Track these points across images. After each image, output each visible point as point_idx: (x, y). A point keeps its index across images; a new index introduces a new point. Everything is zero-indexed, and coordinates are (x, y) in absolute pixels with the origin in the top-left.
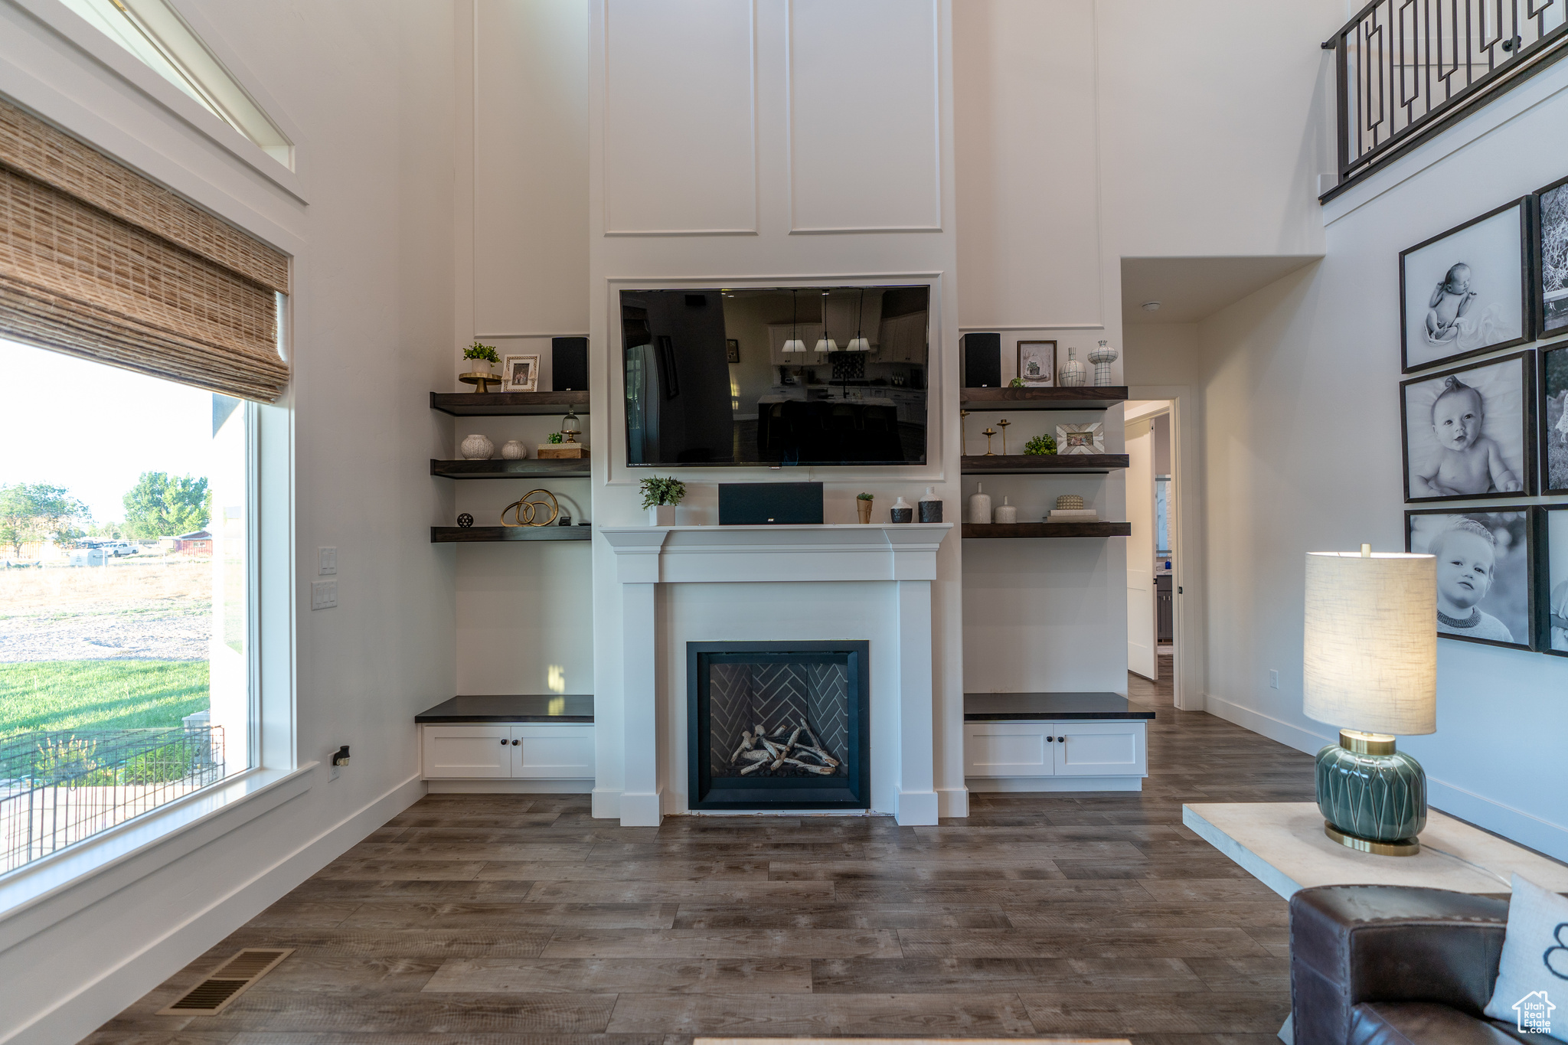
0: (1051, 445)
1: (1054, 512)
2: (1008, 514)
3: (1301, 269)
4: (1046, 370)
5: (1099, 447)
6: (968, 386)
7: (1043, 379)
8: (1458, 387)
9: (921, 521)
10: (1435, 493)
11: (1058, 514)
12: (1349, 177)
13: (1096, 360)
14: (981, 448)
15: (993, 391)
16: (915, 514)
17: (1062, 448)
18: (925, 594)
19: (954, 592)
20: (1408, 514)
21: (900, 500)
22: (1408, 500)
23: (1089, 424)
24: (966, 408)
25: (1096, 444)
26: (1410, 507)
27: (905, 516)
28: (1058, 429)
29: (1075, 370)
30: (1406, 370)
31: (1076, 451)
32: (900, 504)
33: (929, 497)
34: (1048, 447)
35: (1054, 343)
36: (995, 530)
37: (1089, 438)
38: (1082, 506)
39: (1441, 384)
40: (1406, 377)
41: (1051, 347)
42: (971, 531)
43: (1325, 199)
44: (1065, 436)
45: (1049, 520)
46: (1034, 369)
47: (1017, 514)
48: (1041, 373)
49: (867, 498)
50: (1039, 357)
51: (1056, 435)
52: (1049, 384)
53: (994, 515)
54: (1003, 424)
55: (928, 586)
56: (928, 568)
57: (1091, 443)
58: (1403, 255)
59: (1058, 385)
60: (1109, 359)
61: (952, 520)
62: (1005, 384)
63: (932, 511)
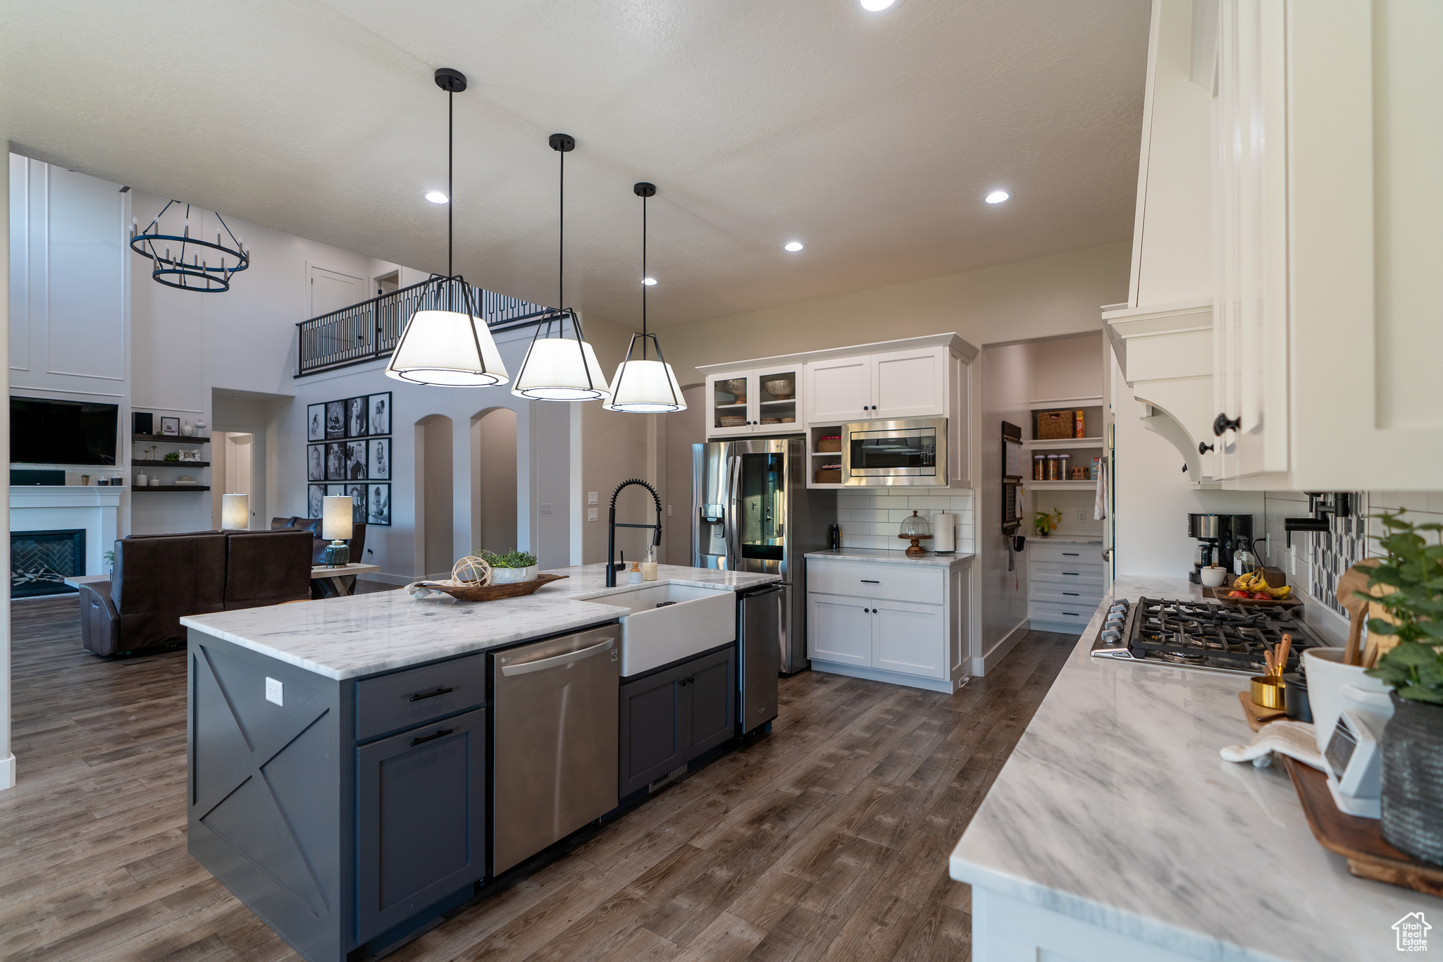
0: (178, 456)
1: (177, 482)
2: (155, 482)
3: (289, 399)
4: (174, 428)
5: (198, 459)
6: (136, 433)
7: (173, 432)
8: (316, 449)
9: (112, 485)
10: (312, 479)
11: (178, 483)
12: (300, 375)
13: (198, 427)
14: (141, 457)
15: (149, 436)
16: (110, 482)
17: (181, 458)
18: (114, 511)
19: (127, 511)
20: (309, 485)
21: (102, 477)
22: (309, 481)
23: (194, 450)
24: (134, 440)
25: (196, 457)
26: (309, 483)
27: (105, 483)
28: (180, 451)
29: (187, 430)
30: (309, 441)
31: (187, 460)
32: (103, 479)
33: (116, 476)
34: (175, 457)
35: (179, 419)
36: (149, 488)
37: (194, 455)
38: (191, 479)
39: (314, 447)
40: (309, 443)
41: (177, 420)
42: (136, 488)
43: (296, 377)
44: (183, 454)
45: (175, 485)
46: (169, 428)
47: (160, 482)
48: (172, 429)
49: (87, 477)
50: (173, 424)
51: (179, 453)
52: (176, 434)
53: (148, 482)
54: (154, 447)
55: (116, 508)
56: (115, 501)
57: (194, 457)
58: (309, 406)
59: (181, 435)
60: (202, 427)
61: (127, 485)
62: (154, 432)
63: (119, 482)
